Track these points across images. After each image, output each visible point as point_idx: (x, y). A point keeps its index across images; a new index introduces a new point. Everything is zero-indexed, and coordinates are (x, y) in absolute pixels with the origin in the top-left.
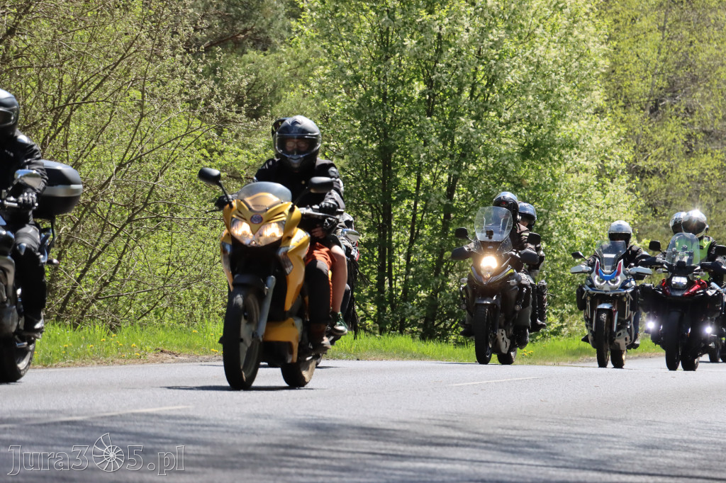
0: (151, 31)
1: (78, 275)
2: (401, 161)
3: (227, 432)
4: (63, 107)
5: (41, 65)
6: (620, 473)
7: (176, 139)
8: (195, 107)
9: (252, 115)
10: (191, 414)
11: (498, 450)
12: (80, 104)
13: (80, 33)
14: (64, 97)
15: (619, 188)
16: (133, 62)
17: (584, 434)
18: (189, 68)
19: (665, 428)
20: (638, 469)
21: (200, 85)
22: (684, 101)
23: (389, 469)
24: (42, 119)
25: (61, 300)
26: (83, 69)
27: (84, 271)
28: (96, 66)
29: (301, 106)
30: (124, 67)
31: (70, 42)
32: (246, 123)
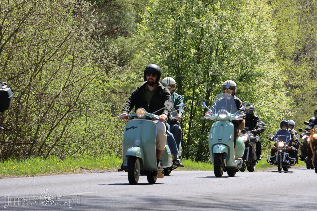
0: (76, 29)
1: (46, 136)
2: (186, 83)
3: (112, 202)
4: (39, 63)
5: (29, 45)
7: (88, 75)
8: (96, 62)
9: (121, 64)
10: (96, 195)
13: (46, 31)
14: (40, 59)
15: (282, 93)
16: (69, 43)
17: (269, 202)
18: (93, 45)
19: (304, 199)
21: (98, 52)
22: (310, 55)
24: (30, 68)
25: (39, 147)
26: (47, 46)
27: (49, 134)
28: (53, 45)
29: (142, 61)
30: (65, 45)
31: (42, 35)
32: (118, 68)
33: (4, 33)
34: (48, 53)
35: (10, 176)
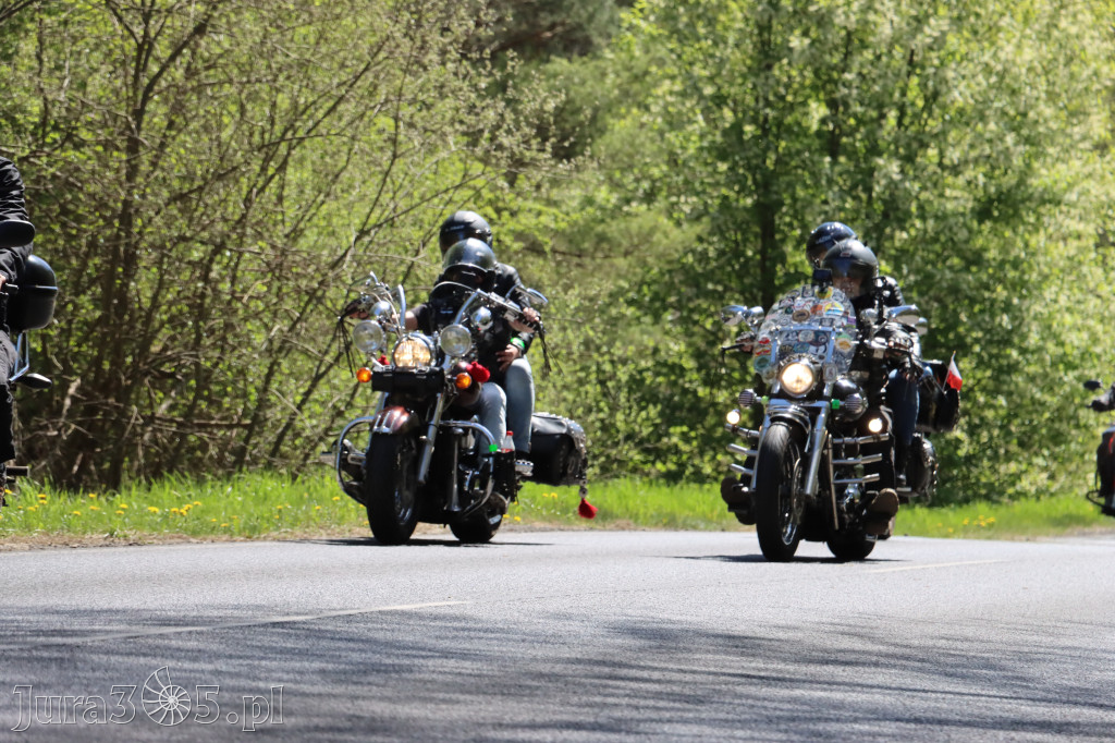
0: (409, 26)
1: (299, 399)
2: (790, 225)
3: (523, 641)
4: (277, 144)
5: (245, 79)
7: (446, 191)
8: (474, 143)
9: (562, 154)
10: (469, 612)
11: (940, 674)
12: (302, 139)
13: (303, 31)
14: (278, 129)
16: (382, 75)
17: (1075, 648)
18: (467, 83)
21: (483, 108)
23: (772, 700)
24: (246, 161)
25: (272, 438)
26: (307, 86)
27: (308, 394)
28: (327, 80)
29: (637, 142)
30: (368, 83)
31: (288, 45)
32: (552, 166)
33: (158, 34)
34: (307, 108)
35: (172, 538)
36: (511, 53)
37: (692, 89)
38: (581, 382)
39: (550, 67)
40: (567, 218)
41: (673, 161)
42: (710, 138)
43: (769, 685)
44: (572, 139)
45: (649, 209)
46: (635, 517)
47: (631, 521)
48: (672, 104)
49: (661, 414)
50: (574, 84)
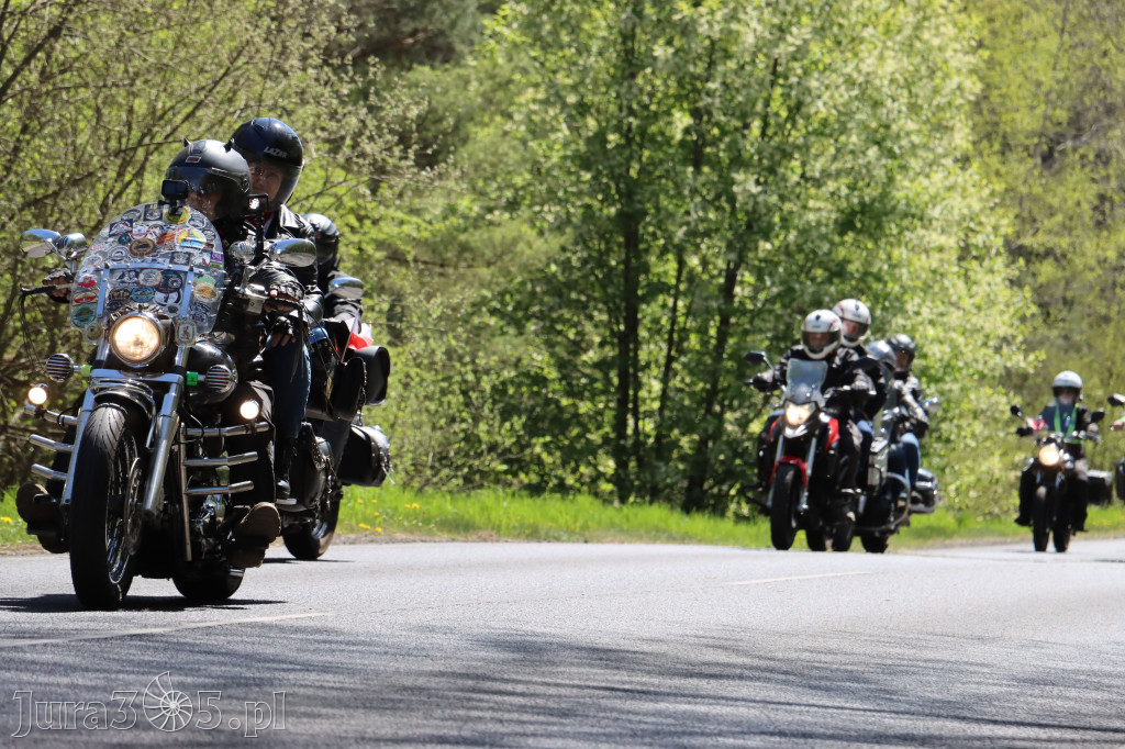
0: (269, 31)
2: (654, 235)
3: (386, 653)
4: (135, 149)
5: (101, 84)
6: (995, 722)
7: (307, 198)
8: (335, 150)
9: (425, 161)
10: (330, 625)
11: (804, 686)
13: (162, 35)
14: (136, 134)
15: (994, 277)
16: (242, 81)
17: (938, 661)
18: (328, 89)
19: (1063, 653)
20: (1022, 717)
21: (345, 115)
22: (1095, 144)
23: (636, 714)
24: (102, 167)
26: (165, 90)
28: (186, 85)
29: (500, 151)
30: (227, 88)
31: (145, 49)
32: (414, 174)
33: (11, 37)
34: (165, 113)
35: (26, 548)
36: (372, 59)
37: (555, 96)
38: (444, 392)
39: (411, 75)
40: (430, 228)
41: (537, 171)
42: (573, 146)
43: (633, 698)
44: (435, 147)
45: (512, 218)
46: (497, 528)
47: (493, 533)
48: (535, 112)
49: (524, 426)
50: (436, 93)
